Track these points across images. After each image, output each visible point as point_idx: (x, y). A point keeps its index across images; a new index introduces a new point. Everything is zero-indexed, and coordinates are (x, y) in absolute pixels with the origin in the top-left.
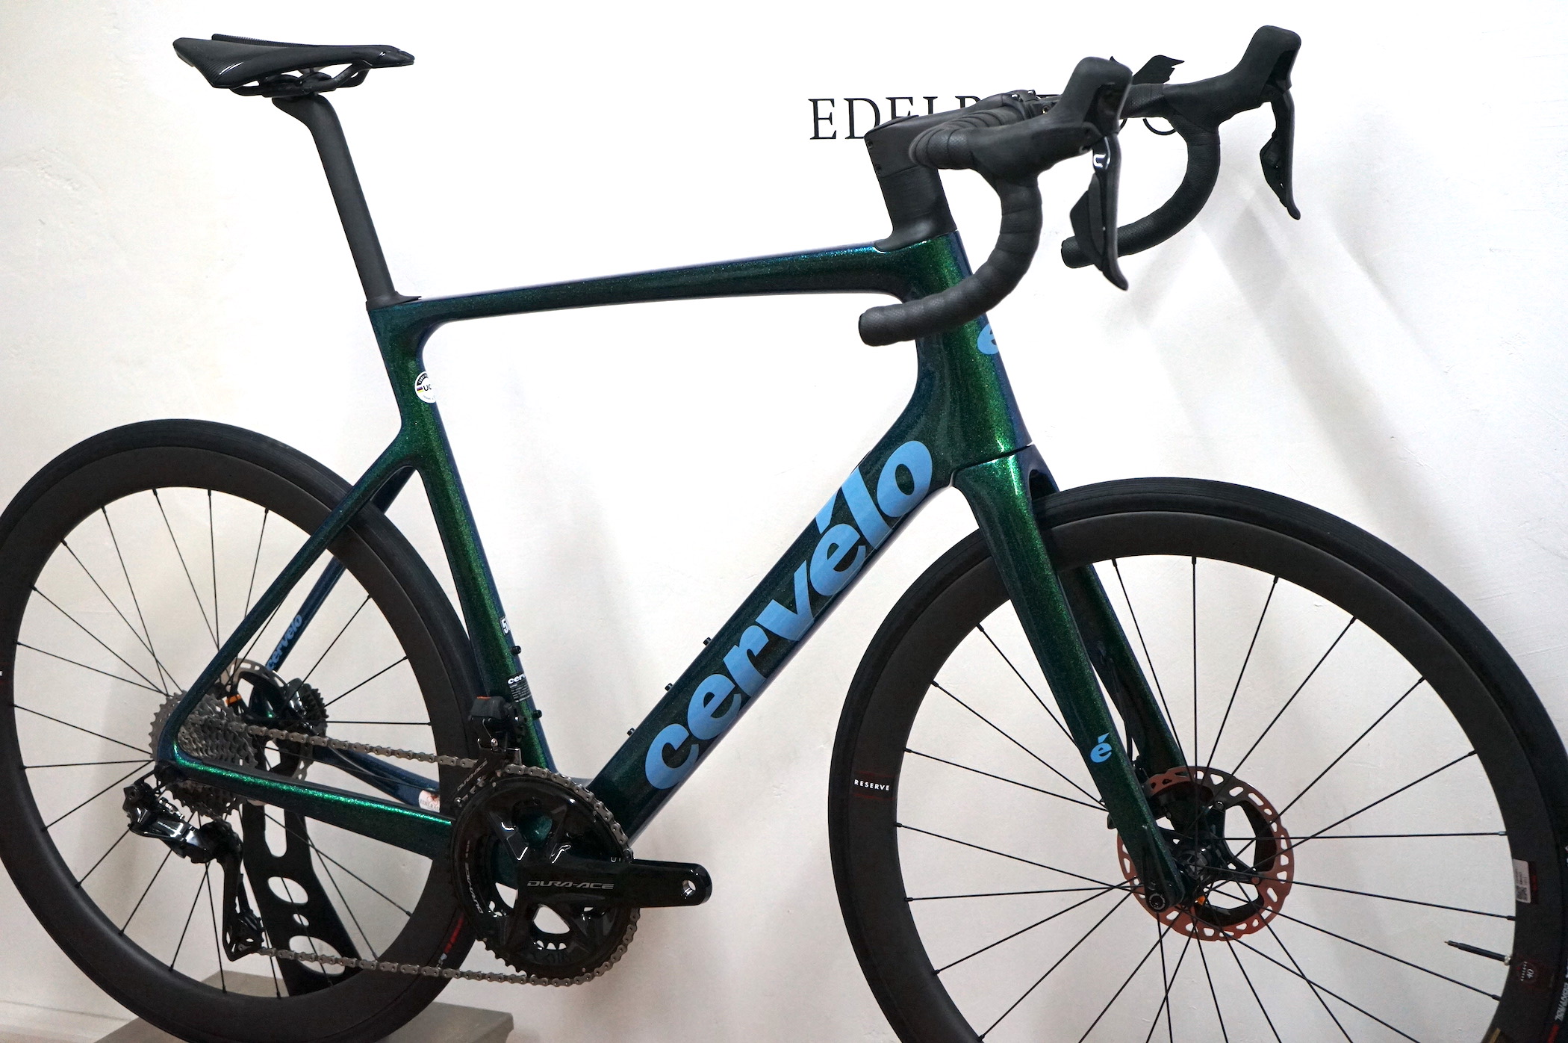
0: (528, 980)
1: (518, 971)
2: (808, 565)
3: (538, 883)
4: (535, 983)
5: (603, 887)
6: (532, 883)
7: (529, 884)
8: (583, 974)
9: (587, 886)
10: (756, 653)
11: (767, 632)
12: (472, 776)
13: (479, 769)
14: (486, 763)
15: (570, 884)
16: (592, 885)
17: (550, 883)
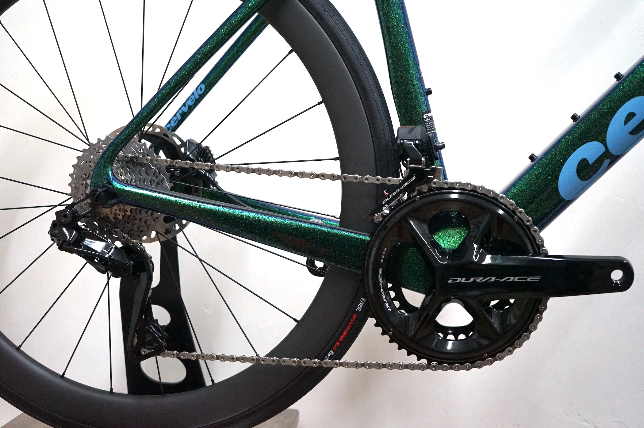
0: (429, 367)
1: (419, 359)
3: (459, 280)
4: (436, 369)
5: (529, 280)
7: (450, 281)
9: (511, 280)
12: (399, 190)
13: (407, 184)
14: (414, 178)
15: (493, 279)
16: (516, 279)
17: (472, 279)
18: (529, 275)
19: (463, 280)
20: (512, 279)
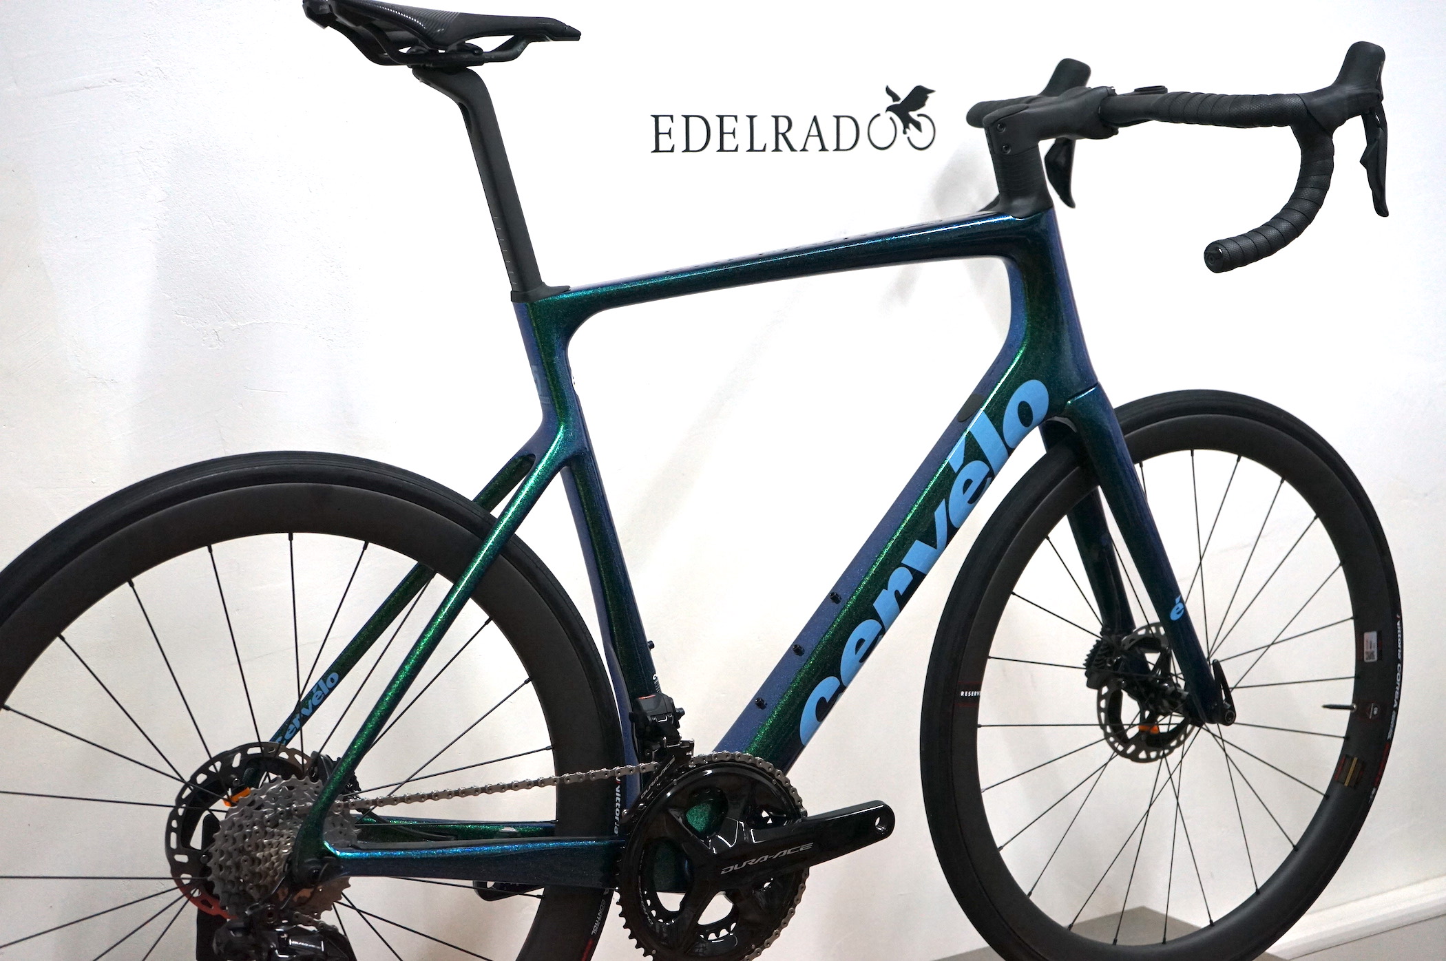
2: (947, 503)
3: (732, 868)
5: (801, 849)
6: (726, 870)
7: (723, 872)
8: (753, 951)
9: (784, 854)
10: (901, 593)
11: (911, 570)
12: (657, 778)
13: (666, 768)
14: (673, 760)
15: (766, 857)
16: (789, 852)
17: (744, 864)
18: (800, 845)
19: (736, 867)
20: (785, 852)
